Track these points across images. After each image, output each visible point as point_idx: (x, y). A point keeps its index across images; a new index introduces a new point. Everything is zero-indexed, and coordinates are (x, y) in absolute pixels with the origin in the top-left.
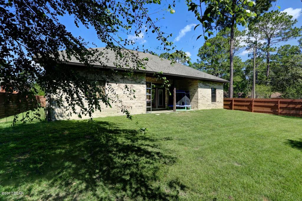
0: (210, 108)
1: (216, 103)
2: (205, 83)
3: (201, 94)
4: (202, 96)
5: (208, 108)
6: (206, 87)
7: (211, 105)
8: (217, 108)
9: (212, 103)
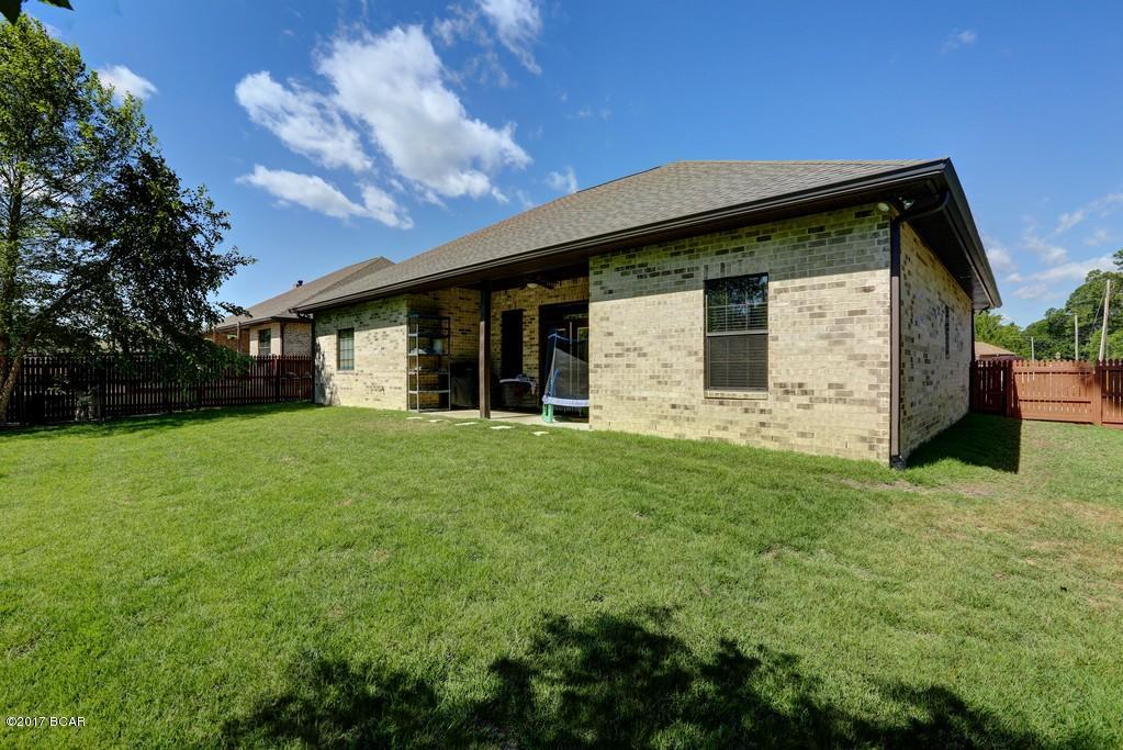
0: (693, 433)
1: (767, 399)
2: (638, 261)
3: (610, 334)
4: (619, 350)
5: (667, 431)
6: (650, 282)
7: (703, 409)
8: (771, 446)
9: (712, 393)
